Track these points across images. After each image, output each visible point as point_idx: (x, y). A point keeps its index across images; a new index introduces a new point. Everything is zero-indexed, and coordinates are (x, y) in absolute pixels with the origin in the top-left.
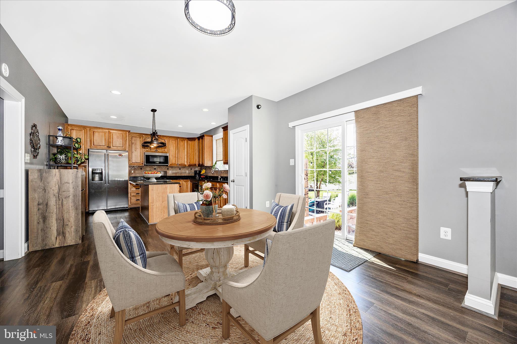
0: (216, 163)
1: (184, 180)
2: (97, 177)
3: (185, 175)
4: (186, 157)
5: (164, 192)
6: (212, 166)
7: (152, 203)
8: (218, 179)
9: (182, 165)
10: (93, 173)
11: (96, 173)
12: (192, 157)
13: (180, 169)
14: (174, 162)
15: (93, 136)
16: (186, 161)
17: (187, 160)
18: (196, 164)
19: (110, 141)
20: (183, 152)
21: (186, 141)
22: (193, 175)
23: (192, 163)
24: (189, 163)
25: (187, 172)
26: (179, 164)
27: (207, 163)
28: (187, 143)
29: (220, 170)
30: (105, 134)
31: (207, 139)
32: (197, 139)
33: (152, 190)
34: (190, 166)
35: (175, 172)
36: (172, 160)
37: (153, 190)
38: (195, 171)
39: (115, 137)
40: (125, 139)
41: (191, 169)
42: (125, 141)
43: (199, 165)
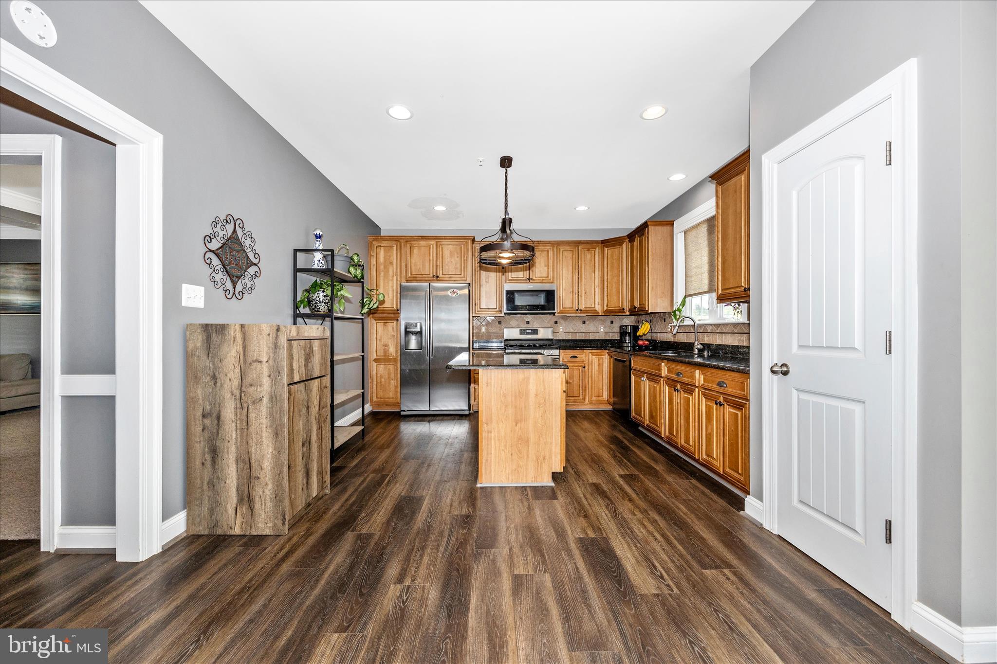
0: (683, 303)
1: (593, 351)
2: (413, 344)
3: (597, 337)
4: (597, 290)
5: (520, 392)
6: (669, 313)
7: (487, 424)
8: (693, 350)
9: (589, 313)
10: (407, 333)
11: (413, 333)
12: (614, 290)
13: (584, 322)
14: (568, 305)
15: (409, 255)
16: (597, 300)
17: (602, 299)
18: (623, 309)
19: (438, 263)
20: (591, 278)
21: (598, 250)
22: (617, 337)
23: (614, 305)
24: (607, 306)
25: (602, 329)
26: (581, 310)
27: (656, 304)
28: (602, 252)
29: (697, 322)
30: (430, 248)
31: (655, 235)
32: (627, 240)
33: (487, 386)
34: (608, 313)
35: (572, 330)
36: (563, 300)
37: (491, 386)
38: (620, 327)
39: (447, 253)
40: (464, 257)
41: (612, 322)
42: (464, 261)
43: (633, 312)
